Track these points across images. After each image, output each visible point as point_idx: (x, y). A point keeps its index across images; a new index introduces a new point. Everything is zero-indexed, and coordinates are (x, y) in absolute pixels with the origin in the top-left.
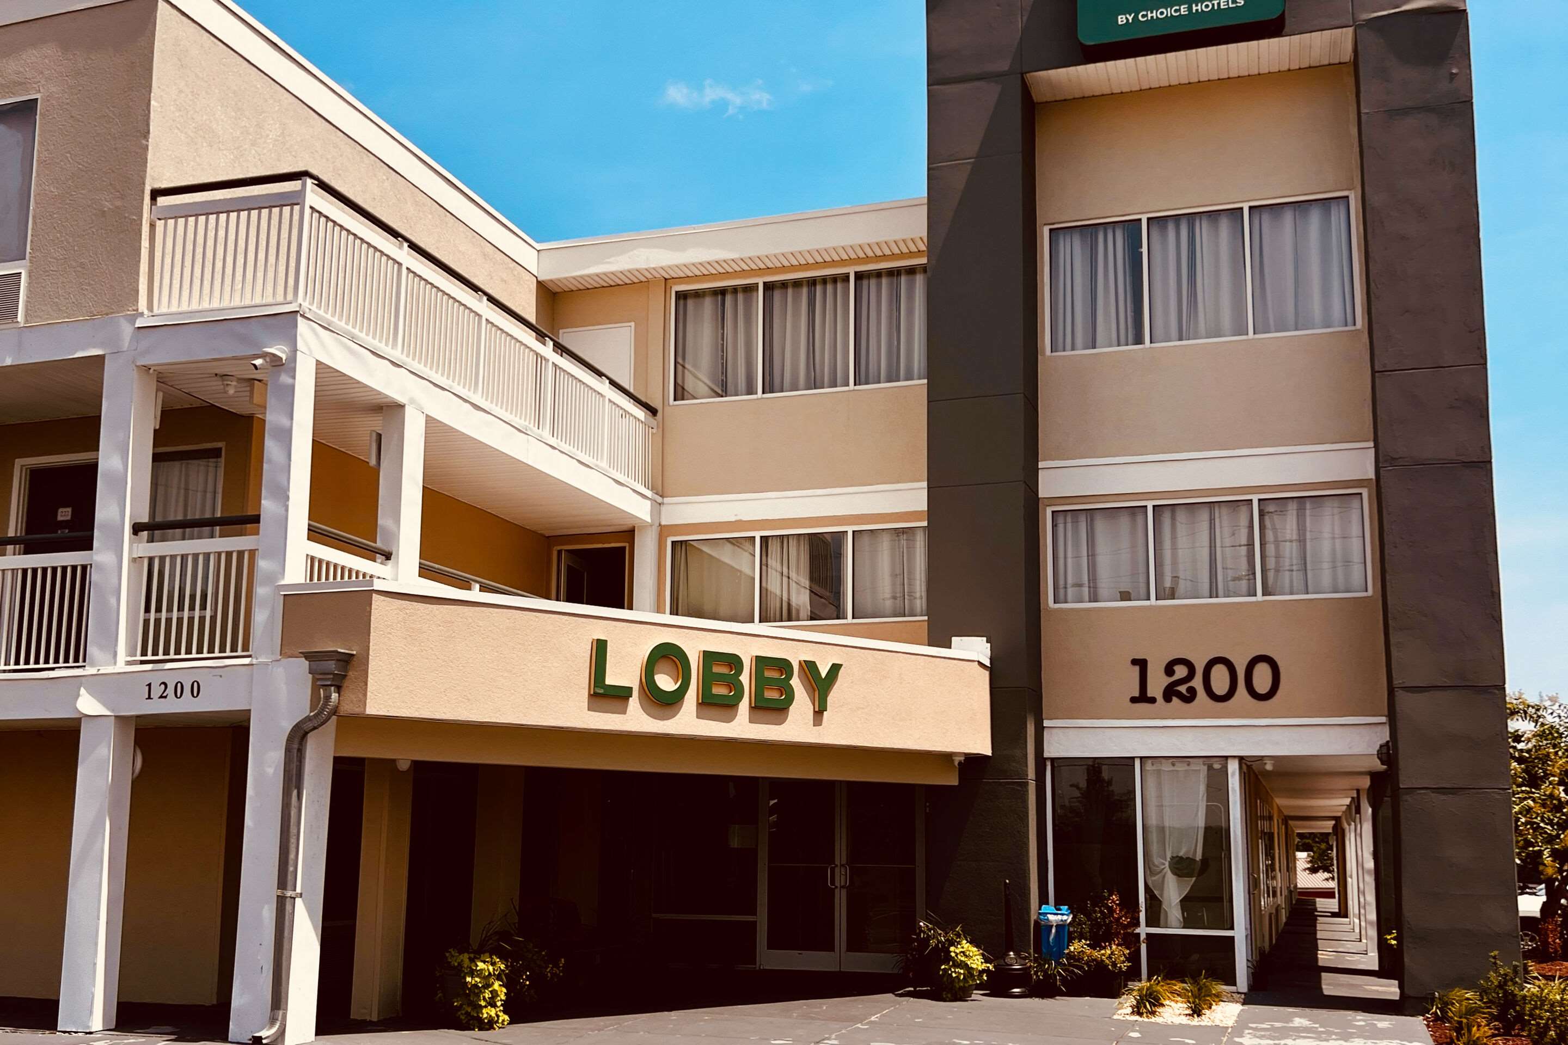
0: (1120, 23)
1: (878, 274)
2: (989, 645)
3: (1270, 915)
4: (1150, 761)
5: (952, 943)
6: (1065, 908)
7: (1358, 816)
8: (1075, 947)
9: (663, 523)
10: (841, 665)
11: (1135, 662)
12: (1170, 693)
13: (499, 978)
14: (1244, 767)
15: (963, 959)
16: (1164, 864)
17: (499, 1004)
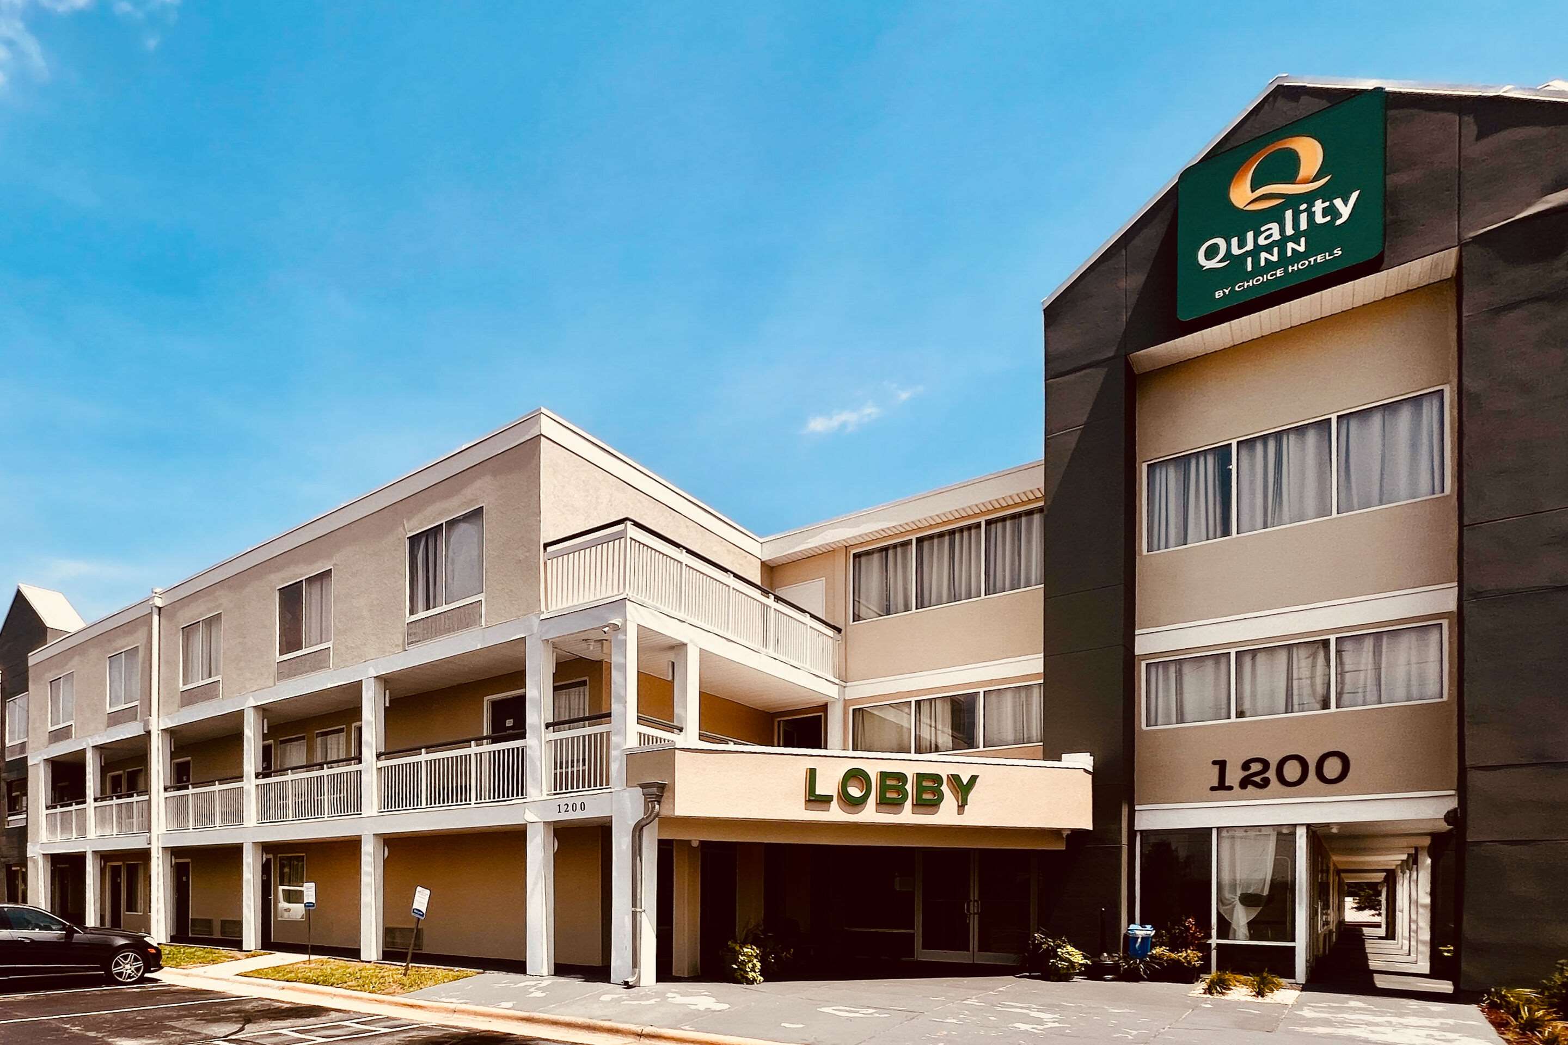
0: (1217, 297)
1: (1003, 519)
2: (1092, 758)
3: (1325, 935)
4: (1225, 830)
5: (1059, 946)
6: (1149, 927)
7: (1415, 866)
8: (1157, 951)
9: (846, 699)
10: (978, 776)
11: (1215, 763)
12: (1244, 784)
13: (756, 957)
14: (1310, 832)
15: (1068, 956)
16: (1234, 898)
17: (757, 971)
